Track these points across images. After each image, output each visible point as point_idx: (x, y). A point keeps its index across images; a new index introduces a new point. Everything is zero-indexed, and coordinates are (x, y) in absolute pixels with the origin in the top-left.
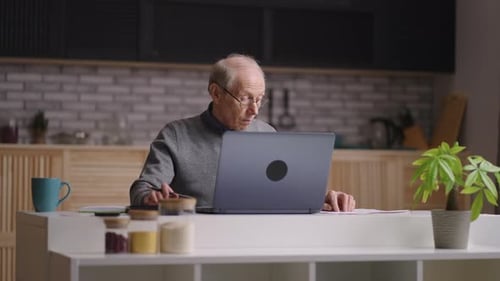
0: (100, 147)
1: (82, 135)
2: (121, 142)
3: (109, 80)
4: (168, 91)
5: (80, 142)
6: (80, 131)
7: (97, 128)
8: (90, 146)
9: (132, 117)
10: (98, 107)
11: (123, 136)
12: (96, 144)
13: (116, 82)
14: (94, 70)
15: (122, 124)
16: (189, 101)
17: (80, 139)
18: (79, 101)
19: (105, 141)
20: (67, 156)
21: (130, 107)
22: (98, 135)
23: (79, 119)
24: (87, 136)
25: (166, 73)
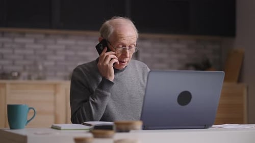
0: (26, 81)
1: (16, 74)
2: (39, 78)
3: (32, 41)
4: (68, 48)
5: (15, 78)
6: (15, 72)
7: (24, 69)
8: (20, 81)
9: (46, 63)
10: (25, 57)
11: (41, 74)
12: (24, 79)
13: (36, 42)
14: (23, 35)
15: (41, 67)
16: (80, 53)
17: (15, 77)
18: (13, 53)
19: (29, 78)
20: (8, 87)
21: (44, 57)
22: (25, 74)
23: (14, 64)
24: (19, 75)
25: (66, 37)
